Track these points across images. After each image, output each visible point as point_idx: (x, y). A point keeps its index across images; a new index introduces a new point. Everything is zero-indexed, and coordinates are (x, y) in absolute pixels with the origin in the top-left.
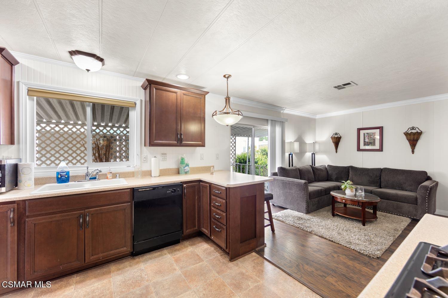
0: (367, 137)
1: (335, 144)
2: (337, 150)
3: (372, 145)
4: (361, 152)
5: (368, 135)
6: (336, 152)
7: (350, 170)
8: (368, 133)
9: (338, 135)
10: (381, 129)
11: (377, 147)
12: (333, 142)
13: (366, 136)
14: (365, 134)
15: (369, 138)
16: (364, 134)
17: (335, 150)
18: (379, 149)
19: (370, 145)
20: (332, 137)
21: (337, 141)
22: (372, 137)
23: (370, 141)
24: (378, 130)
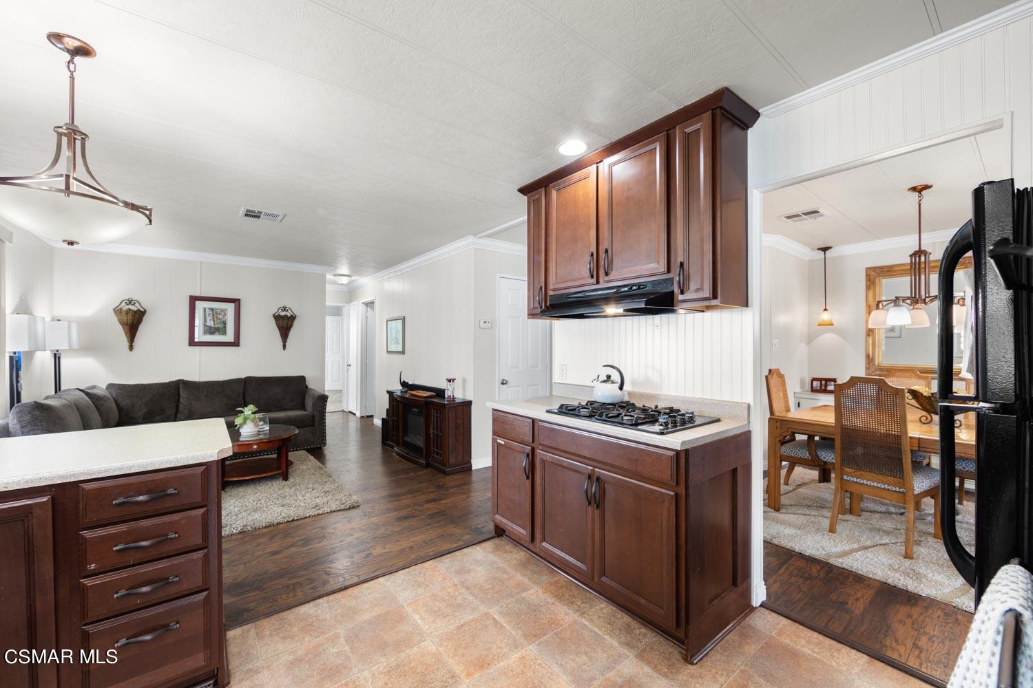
0: (211, 316)
1: (127, 328)
2: (134, 344)
3: (219, 334)
4: (198, 348)
5: (213, 313)
6: (131, 348)
7: (181, 390)
8: (212, 310)
9: (137, 305)
10: (237, 303)
11: (230, 337)
12: (122, 323)
13: (209, 314)
14: (207, 310)
15: (213, 320)
16: (205, 309)
17: (127, 344)
18: (233, 341)
19: (217, 333)
20: (118, 311)
21: (133, 321)
22: (220, 317)
23: (216, 326)
24: (233, 305)
